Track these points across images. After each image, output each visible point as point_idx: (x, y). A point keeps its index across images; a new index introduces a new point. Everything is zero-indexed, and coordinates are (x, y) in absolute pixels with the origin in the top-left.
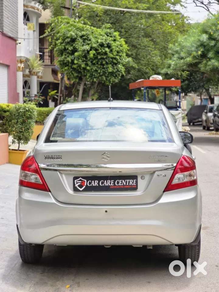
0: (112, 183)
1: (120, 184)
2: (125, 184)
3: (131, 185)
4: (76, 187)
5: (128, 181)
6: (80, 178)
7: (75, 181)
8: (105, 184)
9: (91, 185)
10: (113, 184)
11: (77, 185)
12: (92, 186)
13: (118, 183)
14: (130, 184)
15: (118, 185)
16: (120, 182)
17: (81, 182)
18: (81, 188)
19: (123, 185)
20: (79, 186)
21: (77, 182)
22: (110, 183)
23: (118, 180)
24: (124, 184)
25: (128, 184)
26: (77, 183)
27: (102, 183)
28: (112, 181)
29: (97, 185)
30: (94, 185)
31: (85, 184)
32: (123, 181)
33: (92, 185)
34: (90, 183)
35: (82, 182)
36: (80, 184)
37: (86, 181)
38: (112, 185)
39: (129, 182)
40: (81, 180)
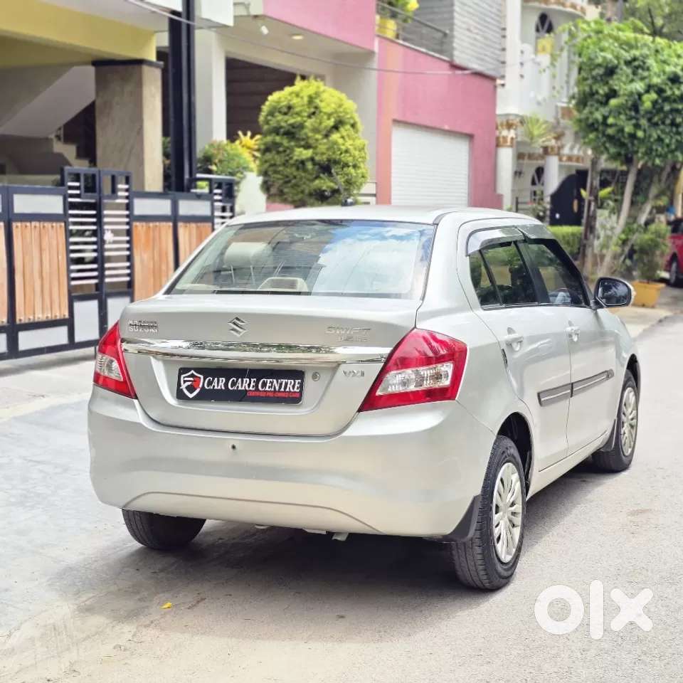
0: (252, 384)
1: (267, 389)
2: (277, 388)
3: (290, 391)
4: (182, 389)
5: (284, 381)
6: (193, 372)
7: (182, 377)
8: (238, 387)
9: (212, 388)
10: (253, 387)
11: (183, 386)
12: (213, 390)
13: (264, 385)
14: (287, 390)
15: (264, 391)
16: (268, 384)
17: (191, 379)
18: (191, 393)
19: (273, 389)
20: (187, 388)
21: (186, 379)
22: (249, 385)
23: (266, 380)
24: (275, 388)
25: (282, 389)
26: (185, 382)
27: (234, 384)
28: (252, 380)
29: (223, 388)
30: (216, 387)
31: (201, 386)
32: (275, 381)
34: (210, 383)
35: (196, 379)
36: (189, 383)
37: (202, 377)
38: (251, 388)
39: (286, 384)
40: (192, 376)
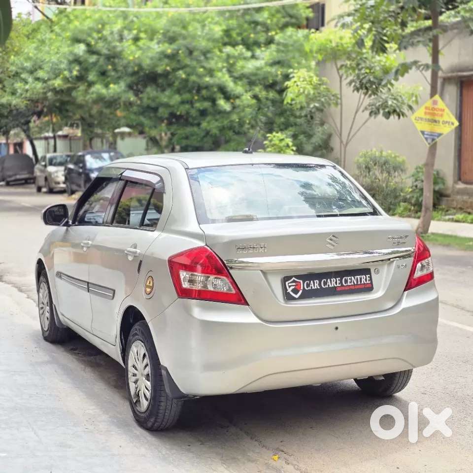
0: (338, 282)
1: (349, 284)
2: (356, 283)
3: (364, 284)
4: (289, 293)
5: (359, 277)
6: (294, 278)
7: (287, 283)
8: (329, 285)
9: (310, 288)
10: (339, 284)
11: (289, 290)
12: (312, 289)
13: (346, 281)
14: (362, 282)
15: (347, 286)
16: (349, 281)
17: (294, 284)
18: (296, 294)
19: (352, 284)
21: (290, 284)
22: (336, 283)
23: (346, 278)
24: (354, 283)
25: (359, 283)
26: (290, 287)
27: (325, 283)
28: (337, 279)
29: (319, 288)
30: (313, 288)
31: (302, 288)
32: (353, 278)
33: (312, 287)
34: (308, 285)
35: (297, 284)
36: (293, 287)
39: (361, 279)
40: (294, 281)
